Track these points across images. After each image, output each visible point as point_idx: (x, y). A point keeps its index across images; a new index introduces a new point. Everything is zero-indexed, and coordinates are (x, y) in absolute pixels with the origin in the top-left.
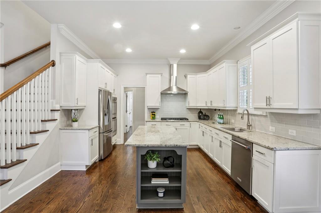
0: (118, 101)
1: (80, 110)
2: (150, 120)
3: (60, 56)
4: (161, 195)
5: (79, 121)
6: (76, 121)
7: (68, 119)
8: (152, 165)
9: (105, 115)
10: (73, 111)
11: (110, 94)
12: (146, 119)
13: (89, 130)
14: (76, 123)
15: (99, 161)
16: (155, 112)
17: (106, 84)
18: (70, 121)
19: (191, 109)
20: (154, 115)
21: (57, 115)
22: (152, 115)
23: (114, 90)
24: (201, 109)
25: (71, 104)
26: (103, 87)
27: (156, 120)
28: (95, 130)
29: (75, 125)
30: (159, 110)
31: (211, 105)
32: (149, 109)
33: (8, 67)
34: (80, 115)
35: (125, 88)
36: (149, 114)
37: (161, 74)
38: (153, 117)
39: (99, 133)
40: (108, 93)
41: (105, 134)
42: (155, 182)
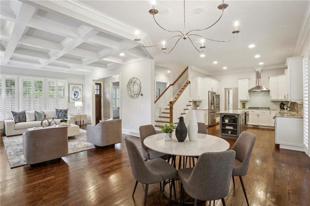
0: (220, 97)
1: (200, 102)
2: (242, 108)
3: (192, 78)
4: (230, 133)
5: (200, 106)
6: (198, 106)
7: (195, 106)
8: (227, 121)
9: (212, 104)
10: (197, 102)
11: (215, 93)
12: (239, 107)
13: (204, 110)
14: (198, 107)
15: (209, 126)
16: (245, 104)
17: (212, 88)
18: (196, 106)
19: (274, 102)
20: (244, 105)
21: (191, 103)
22: (243, 105)
23: (218, 90)
24: (282, 101)
25: (196, 99)
26: (211, 90)
27: (246, 108)
28: (207, 111)
29: (198, 108)
30: (248, 102)
31: (285, 98)
32: (241, 101)
33: (174, 85)
34: (200, 104)
35: (225, 89)
36: (241, 105)
37: (249, 79)
38: (243, 107)
39: (209, 113)
40: (213, 93)
41: (212, 114)
42: (227, 127)
